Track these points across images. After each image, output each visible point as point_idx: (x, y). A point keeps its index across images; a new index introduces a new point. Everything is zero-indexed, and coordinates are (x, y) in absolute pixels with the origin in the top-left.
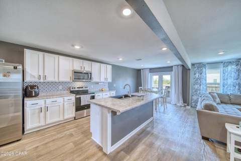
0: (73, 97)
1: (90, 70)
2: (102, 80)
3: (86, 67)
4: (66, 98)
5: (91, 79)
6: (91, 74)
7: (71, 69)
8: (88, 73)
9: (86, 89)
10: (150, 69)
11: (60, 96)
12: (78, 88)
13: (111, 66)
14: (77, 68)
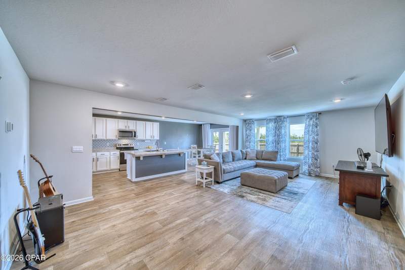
0: (118, 152)
1: (134, 128)
2: (148, 137)
3: (130, 126)
4: (112, 153)
5: (135, 136)
6: (135, 132)
7: (117, 128)
8: (132, 132)
9: (132, 146)
10: (211, 124)
11: (108, 151)
12: (124, 145)
13: (158, 123)
14: (123, 128)
